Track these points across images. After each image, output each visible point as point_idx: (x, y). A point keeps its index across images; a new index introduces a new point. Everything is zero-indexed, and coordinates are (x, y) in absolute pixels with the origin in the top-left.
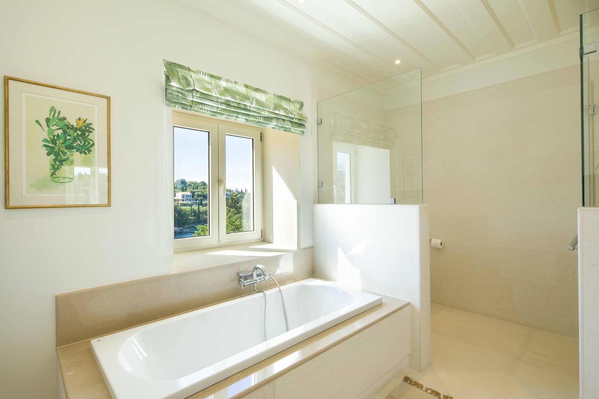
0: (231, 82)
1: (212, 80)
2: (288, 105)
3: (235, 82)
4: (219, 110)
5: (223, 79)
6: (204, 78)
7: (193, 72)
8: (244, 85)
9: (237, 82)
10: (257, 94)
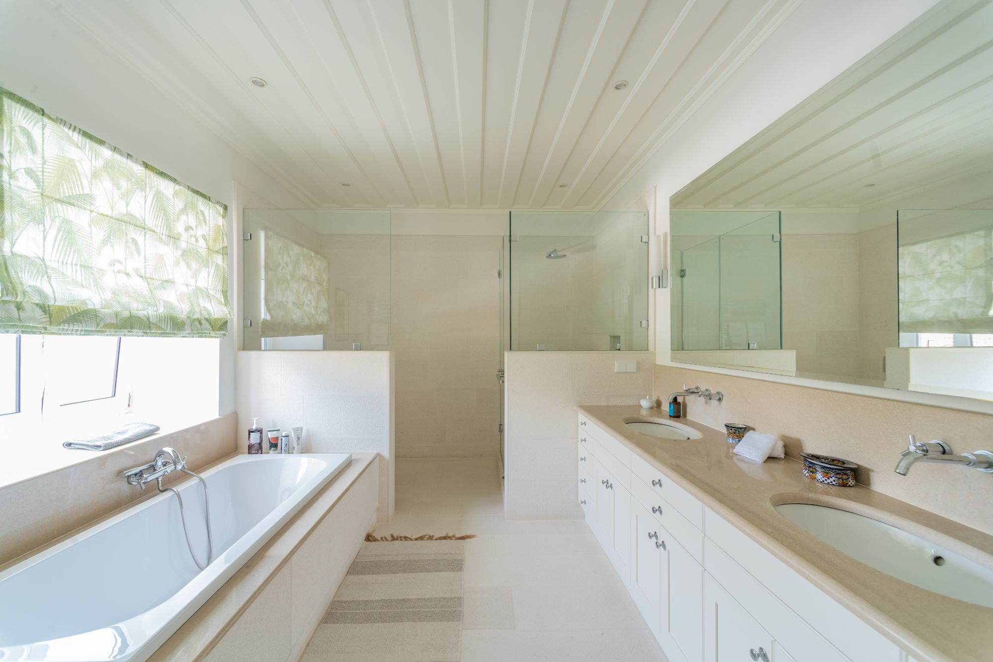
0: (120, 153)
1: (86, 143)
2: (207, 206)
3: (128, 155)
4: (101, 328)
5: (106, 144)
6: (71, 136)
7: (50, 118)
8: (143, 163)
9: (131, 156)
10: (161, 182)
